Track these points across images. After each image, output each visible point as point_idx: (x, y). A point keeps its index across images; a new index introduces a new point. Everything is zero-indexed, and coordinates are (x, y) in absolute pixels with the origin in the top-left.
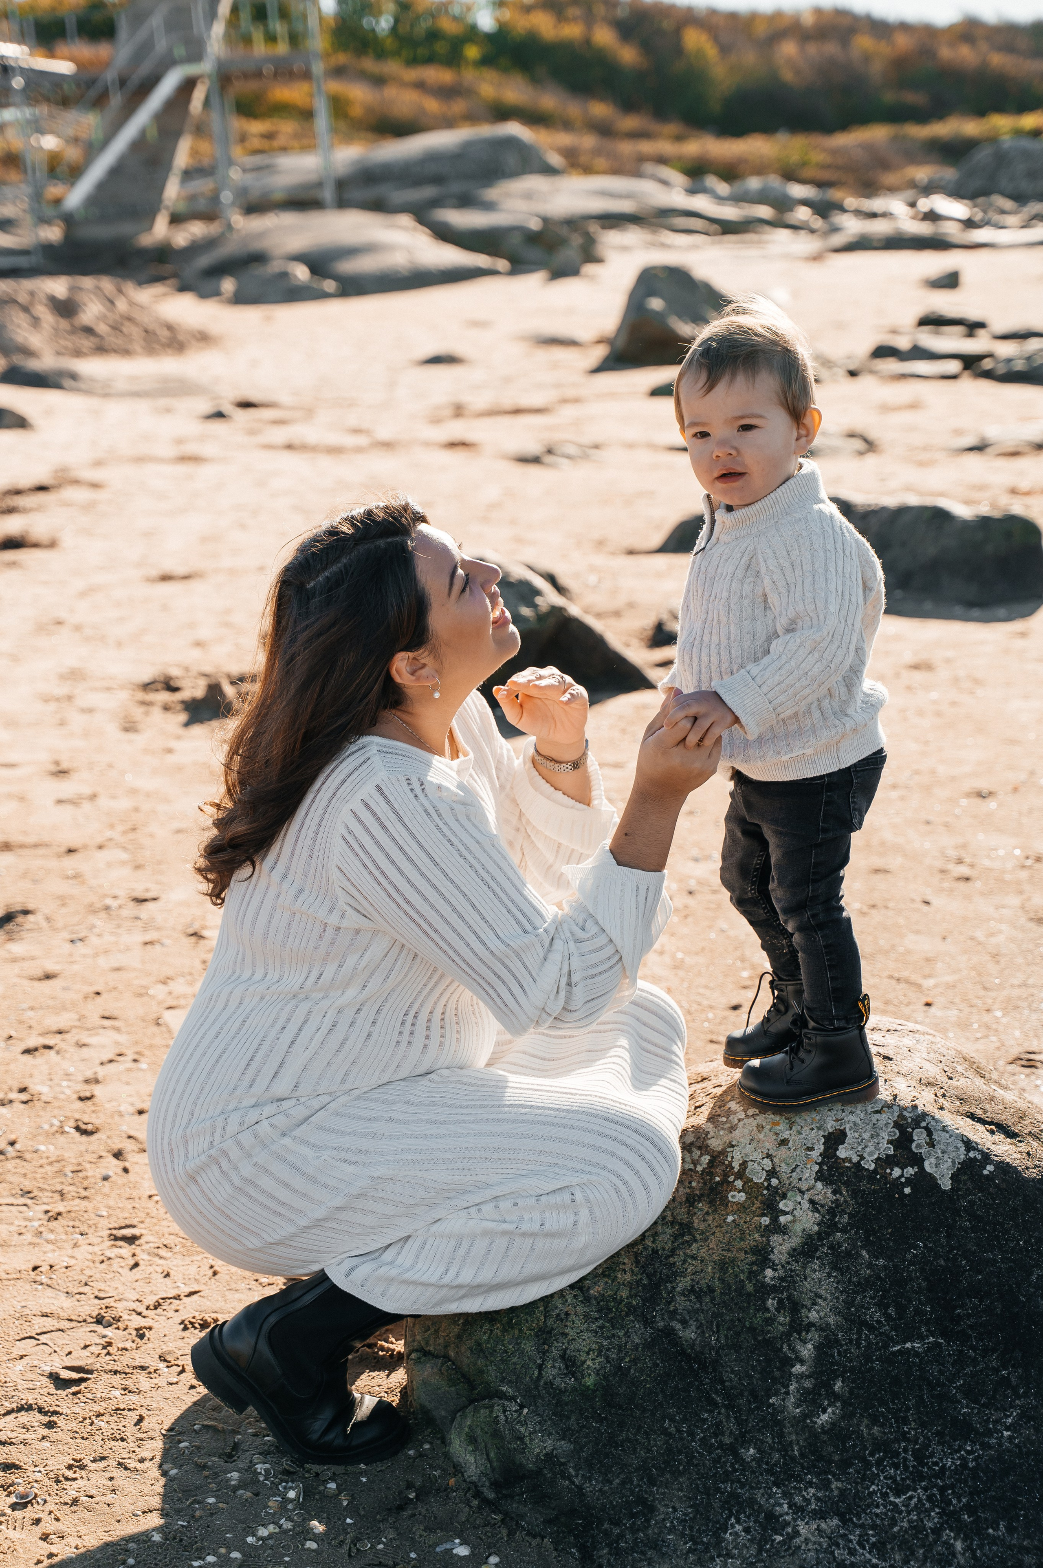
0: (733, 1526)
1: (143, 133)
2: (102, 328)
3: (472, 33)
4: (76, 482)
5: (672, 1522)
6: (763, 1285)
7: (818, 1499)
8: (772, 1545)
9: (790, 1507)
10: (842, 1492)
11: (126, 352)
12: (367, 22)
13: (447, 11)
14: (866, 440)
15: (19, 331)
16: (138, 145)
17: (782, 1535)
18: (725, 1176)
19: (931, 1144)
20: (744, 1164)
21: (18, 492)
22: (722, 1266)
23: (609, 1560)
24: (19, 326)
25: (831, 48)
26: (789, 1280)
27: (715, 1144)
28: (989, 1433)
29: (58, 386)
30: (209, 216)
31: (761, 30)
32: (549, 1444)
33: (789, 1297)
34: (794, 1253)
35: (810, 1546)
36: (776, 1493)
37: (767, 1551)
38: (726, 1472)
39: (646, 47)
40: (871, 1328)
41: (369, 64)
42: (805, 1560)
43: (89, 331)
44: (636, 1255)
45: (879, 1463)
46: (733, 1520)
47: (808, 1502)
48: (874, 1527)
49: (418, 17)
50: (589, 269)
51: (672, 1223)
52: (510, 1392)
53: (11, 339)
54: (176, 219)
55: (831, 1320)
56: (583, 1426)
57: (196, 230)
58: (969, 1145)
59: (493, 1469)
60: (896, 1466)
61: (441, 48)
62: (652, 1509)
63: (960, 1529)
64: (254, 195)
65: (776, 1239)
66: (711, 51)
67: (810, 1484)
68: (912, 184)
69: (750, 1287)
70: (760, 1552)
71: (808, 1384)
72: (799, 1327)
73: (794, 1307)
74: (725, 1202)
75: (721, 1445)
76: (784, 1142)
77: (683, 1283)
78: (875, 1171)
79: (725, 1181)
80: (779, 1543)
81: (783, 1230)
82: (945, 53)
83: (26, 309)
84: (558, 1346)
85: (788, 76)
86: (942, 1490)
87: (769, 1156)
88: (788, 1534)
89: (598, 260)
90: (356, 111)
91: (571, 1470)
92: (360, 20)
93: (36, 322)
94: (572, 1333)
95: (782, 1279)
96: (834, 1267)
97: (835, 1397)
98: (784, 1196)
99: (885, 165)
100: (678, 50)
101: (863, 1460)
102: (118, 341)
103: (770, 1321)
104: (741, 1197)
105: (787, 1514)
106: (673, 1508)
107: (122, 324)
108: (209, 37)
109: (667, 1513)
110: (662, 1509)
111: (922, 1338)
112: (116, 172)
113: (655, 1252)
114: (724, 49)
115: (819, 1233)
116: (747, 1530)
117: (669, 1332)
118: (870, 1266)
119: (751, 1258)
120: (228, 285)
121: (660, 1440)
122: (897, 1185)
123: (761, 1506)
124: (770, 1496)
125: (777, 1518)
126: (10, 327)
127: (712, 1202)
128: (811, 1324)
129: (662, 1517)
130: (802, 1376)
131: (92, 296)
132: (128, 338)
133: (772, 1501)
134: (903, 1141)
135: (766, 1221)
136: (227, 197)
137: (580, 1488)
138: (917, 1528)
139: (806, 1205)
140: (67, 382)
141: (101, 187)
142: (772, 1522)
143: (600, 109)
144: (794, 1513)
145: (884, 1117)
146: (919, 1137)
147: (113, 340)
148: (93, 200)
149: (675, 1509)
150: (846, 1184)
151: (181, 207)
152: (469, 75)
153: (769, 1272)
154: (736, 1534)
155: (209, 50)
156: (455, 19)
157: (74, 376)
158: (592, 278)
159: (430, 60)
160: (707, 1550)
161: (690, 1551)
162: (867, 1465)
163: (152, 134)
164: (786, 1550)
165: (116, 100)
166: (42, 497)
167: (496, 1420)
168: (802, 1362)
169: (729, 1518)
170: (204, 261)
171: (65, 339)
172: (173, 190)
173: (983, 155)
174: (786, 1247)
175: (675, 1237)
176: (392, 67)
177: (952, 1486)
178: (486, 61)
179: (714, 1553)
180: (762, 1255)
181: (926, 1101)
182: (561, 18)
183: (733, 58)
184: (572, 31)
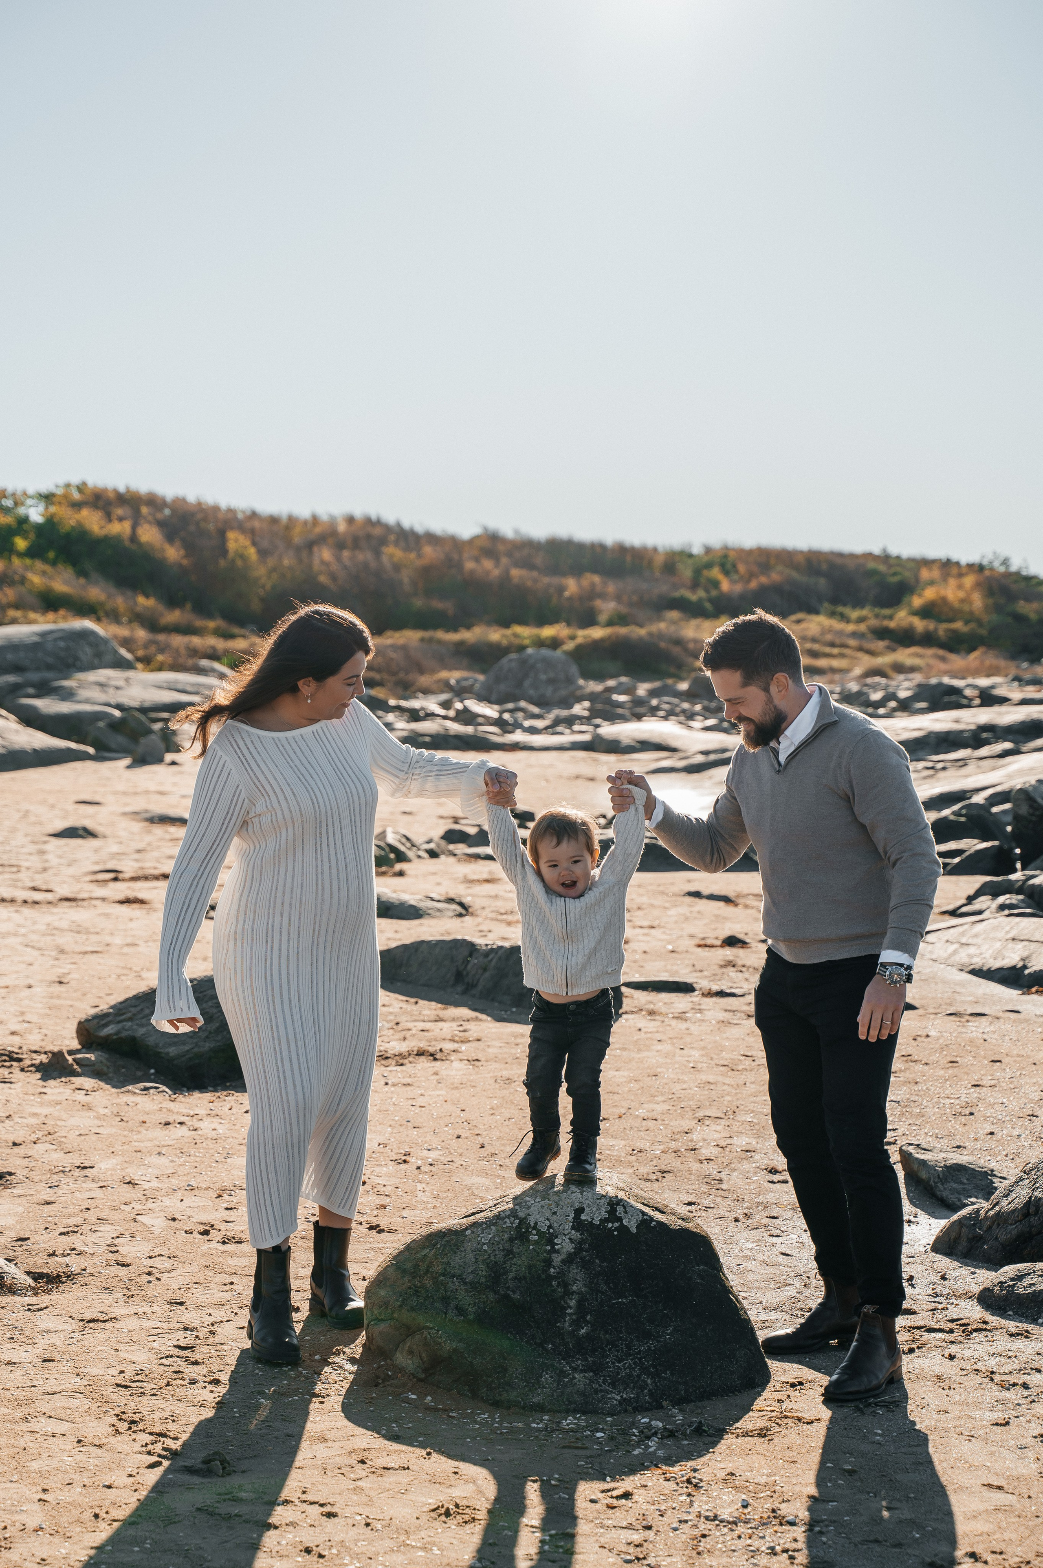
3: (22, 525)
6: (550, 1275)
7: (583, 1365)
9: (570, 1368)
10: (594, 1362)
14: (461, 904)
18: (527, 1229)
19: (626, 1212)
20: (536, 1223)
22: (530, 1267)
25: (364, 556)
26: (561, 1273)
27: (521, 1214)
28: (660, 1337)
31: (299, 536)
32: (454, 1345)
33: (563, 1281)
34: (563, 1262)
36: (563, 1362)
39: (190, 548)
40: (602, 1293)
44: (487, 1264)
45: (610, 1350)
46: (544, 1373)
47: (578, 1366)
48: (609, 1376)
50: (171, 757)
51: (503, 1250)
52: (431, 1325)
55: (583, 1290)
58: (643, 1213)
60: (618, 1351)
62: (506, 1370)
63: (649, 1374)
65: (554, 1256)
66: (252, 552)
67: (579, 1359)
68: (446, 686)
69: (543, 1276)
70: (558, 1385)
71: (574, 1317)
72: (568, 1293)
73: (566, 1285)
74: (528, 1240)
75: (536, 1343)
76: (555, 1213)
77: (511, 1275)
78: (600, 1225)
79: (527, 1231)
81: (557, 1252)
82: (470, 566)
84: (453, 1304)
86: (640, 1359)
87: (548, 1219)
91: (466, 1355)
94: (460, 1298)
95: (558, 1273)
96: (583, 1267)
97: (587, 1323)
98: (557, 1237)
99: (419, 668)
100: (223, 551)
101: (602, 1349)
103: (554, 1291)
104: (536, 1238)
105: (569, 1371)
106: (516, 1369)
109: (513, 1371)
110: (511, 1370)
111: (626, 1297)
113: (496, 1262)
115: (574, 1253)
116: (551, 1377)
117: (506, 1296)
118: (600, 1266)
119: (542, 1264)
122: (610, 1230)
123: (556, 1367)
124: (560, 1364)
125: (565, 1372)
127: (521, 1240)
128: (574, 1292)
130: (570, 1315)
133: (561, 1366)
134: (612, 1212)
135: (549, 1248)
137: (471, 1362)
138: (630, 1376)
139: (567, 1240)
142: (563, 1373)
143: (144, 602)
144: (572, 1371)
145: (602, 1201)
146: (620, 1209)
150: (586, 1231)
152: (18, 565)
153: (552, 1270)
154: (546, 1379)
156: (6, 512)
160: (533, 1385)
161: (525, 1386)
162: (605, 1351)
167: (425, 1338)
168: (571, 1308)
169: (542, 1372)
174: (559, 1259)
175: (505, 1256)
177: (644, 1357)
178: (33, 553)
179: (537, 1386)
180: (548, 1263)
181: (621, 1195)
182: (109, 517)
183: (271, 561)
184: (120, 528)
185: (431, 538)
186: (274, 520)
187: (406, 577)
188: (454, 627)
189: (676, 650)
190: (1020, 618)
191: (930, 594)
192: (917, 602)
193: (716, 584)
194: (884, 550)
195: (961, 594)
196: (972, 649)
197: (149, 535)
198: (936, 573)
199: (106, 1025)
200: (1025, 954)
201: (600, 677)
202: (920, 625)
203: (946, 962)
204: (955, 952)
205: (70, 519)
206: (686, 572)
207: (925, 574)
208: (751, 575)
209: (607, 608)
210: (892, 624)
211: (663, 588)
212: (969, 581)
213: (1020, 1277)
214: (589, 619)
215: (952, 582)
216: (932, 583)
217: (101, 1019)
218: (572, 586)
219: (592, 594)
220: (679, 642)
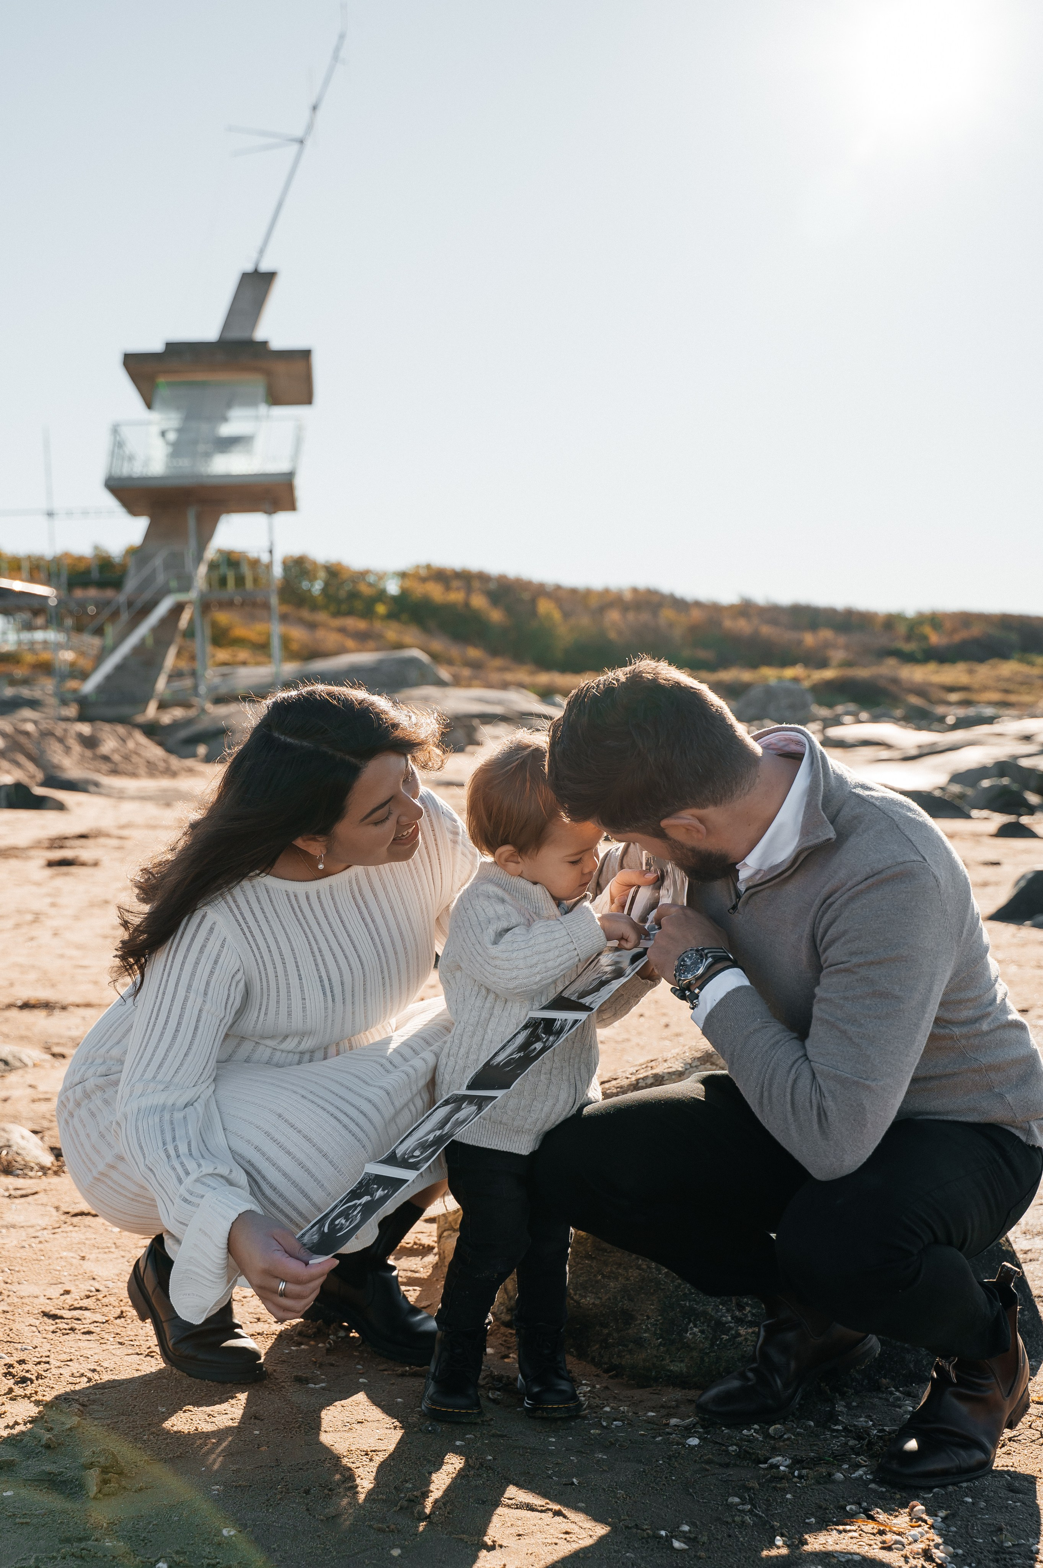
0: (691, 1329)
1: (143, 641)
2: (116, 758)
3: (381, 596)
4: (108, 835)
5: (646, 1326)
7: (753, 1315)
8: (721, 1342)
9: (732, 1318)
11: (134, 775)
12: (305, 585)
13: (364, 579)
15: (55, 755)
16: (138, 650)
17: (727, 1335)
21: (66, 838)
23: (600, 1353)
24: (55, 752)
25: (645, 617)
29: (85, 790)
30: (187, 705)
31: (594, 603)
35: (749, 1343)
36: (722, 1309)
37: (718, 1345)
38: (685, 1294)
39: (509, 611)
41: (305, 614)
42: (746, 1351)
43: (106, 758)
46: (691, 1325)
47: (746, 1315)
49: (343, 583)
50: (470, 748)
53: (49, 761)
54: (163, 706)
56: (578, 1263)
57: (178, 713)
59: (510, 1299)
61: (359, 605)
64: (223, 690)
66: (557, 615)
70: (712, 1345)
80: (726, 1340)
82: (728, 623)
83: (61, 740)
85: (612, 635)
88: (732, 1334)
89: (478, 744)
90: (295, 646)
91: (571, 1291)
92: (300, 582)
93: (68, 750)
100: (534, 613)
102: (129, 768)
105: (731, 1323)
106: (647, 1316)
107: (130, 756)
108: (196, 574)
109: (643, 1320)
110: (639, 1317)
112: (120, 668)
114: (566, 615)
116: (702, 1332)
120: (202, 750)
121: (636, 1273)
123: (711, 1316)
124: (717, 1311)
125: (723, 1324)
126: (49, 752)
129: (639, 1322)
131: (110, 736)
132: (136, 766)
133: (719, 1314)
136: (202, 689)
140: (92, 788)
141: (109, 678)
142: (720, 1327)
143: (473, 653)
144: (735, 1323)
147: (123, 766)
148: (101, 689)
149: (648, 1318)
151: (167, 696)
152: (378, 625)
154: (694, 1334)
155: (195, 584)
156: (370, 585)
157: (97, 784)
158: (473, 754)
159: (350, 613)
161: (660, 1344)
163: (150, 642)
164: (731, 1346)
165: (125, 617)
166: (83, 841)
169: (688, 1323)
170: (183, 734)
171: (88, 763)
172: (161, 684)
173: (754, 693)
176: (322, 617)
178: (392, 616)
182: (448, 588)
183: (572, 621)
184: (456, 597)
185: (698, 604)
186: (574, 591)
187: (677, 633)
189: (893, 688)
193: (925, 638)
197: (479, 601)
201: (830, 705)
205: (419, 590)
206: (902, 630)
208: (954, 631)
209: (838, 655)
211: (883, 641)
214: (823, 664)
218: (809, 639)
219: (827, 645)
220: (895, 681)
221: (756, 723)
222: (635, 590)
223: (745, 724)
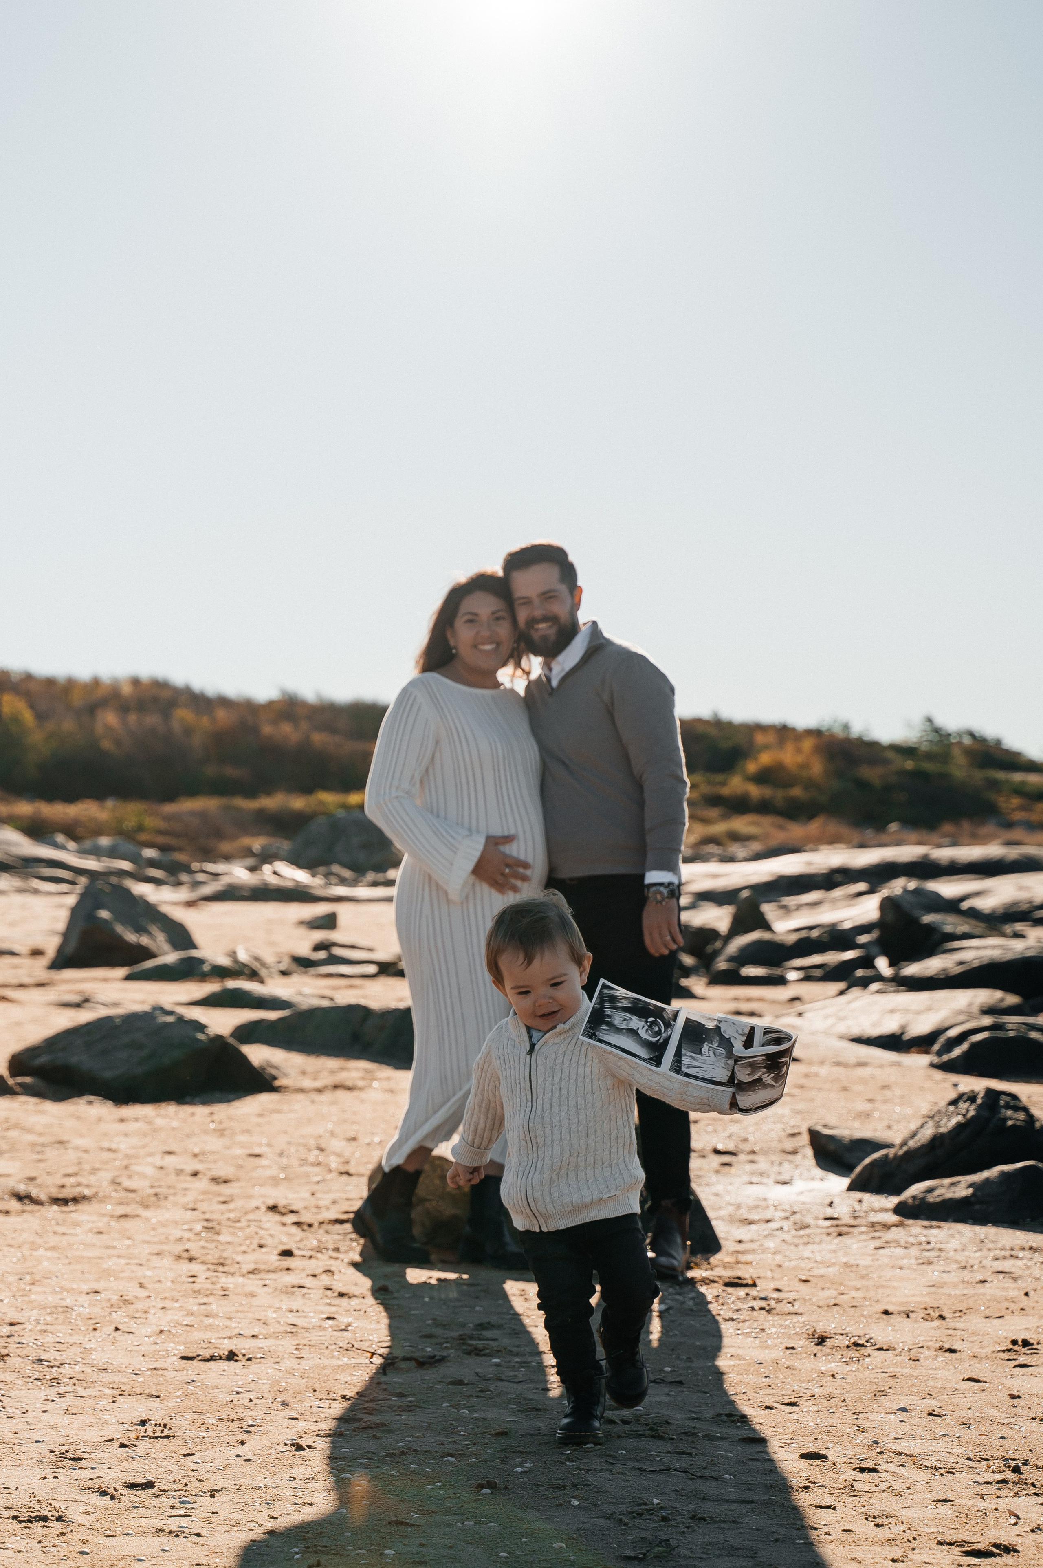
25: (152, 720)
31: (77, 700)
66: (28, 716)
68: (248, 852)
82: (267, 730)
85: (106, 744)
99: (219, 835)
114: (41, 717)
173: (318, 826)
183: (50, 726)
185: (223, 702)
186: (50, 682)
187: (197, 741)
188: (251, 793)
190: (862, 785)
191: (766, 759)
192: (752, 767)
194: (716, 715)
195: (800, 759)
196: (811, 817)
198: (770, 738)
199: (38, 1056)
200: (903, 1021)
202: (755, 791)
203: (826, 1033)
204: (833, 1025)
207: (760, 739)
210: (725, 791)
212: (808, 744)
213: (930, 1190)
215: (790, 747)
216: (767, 747)
217: (32, 1051)
221: (322, 869)
222: (136, 682)
223: (306, 870)
